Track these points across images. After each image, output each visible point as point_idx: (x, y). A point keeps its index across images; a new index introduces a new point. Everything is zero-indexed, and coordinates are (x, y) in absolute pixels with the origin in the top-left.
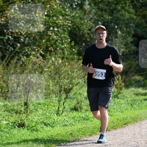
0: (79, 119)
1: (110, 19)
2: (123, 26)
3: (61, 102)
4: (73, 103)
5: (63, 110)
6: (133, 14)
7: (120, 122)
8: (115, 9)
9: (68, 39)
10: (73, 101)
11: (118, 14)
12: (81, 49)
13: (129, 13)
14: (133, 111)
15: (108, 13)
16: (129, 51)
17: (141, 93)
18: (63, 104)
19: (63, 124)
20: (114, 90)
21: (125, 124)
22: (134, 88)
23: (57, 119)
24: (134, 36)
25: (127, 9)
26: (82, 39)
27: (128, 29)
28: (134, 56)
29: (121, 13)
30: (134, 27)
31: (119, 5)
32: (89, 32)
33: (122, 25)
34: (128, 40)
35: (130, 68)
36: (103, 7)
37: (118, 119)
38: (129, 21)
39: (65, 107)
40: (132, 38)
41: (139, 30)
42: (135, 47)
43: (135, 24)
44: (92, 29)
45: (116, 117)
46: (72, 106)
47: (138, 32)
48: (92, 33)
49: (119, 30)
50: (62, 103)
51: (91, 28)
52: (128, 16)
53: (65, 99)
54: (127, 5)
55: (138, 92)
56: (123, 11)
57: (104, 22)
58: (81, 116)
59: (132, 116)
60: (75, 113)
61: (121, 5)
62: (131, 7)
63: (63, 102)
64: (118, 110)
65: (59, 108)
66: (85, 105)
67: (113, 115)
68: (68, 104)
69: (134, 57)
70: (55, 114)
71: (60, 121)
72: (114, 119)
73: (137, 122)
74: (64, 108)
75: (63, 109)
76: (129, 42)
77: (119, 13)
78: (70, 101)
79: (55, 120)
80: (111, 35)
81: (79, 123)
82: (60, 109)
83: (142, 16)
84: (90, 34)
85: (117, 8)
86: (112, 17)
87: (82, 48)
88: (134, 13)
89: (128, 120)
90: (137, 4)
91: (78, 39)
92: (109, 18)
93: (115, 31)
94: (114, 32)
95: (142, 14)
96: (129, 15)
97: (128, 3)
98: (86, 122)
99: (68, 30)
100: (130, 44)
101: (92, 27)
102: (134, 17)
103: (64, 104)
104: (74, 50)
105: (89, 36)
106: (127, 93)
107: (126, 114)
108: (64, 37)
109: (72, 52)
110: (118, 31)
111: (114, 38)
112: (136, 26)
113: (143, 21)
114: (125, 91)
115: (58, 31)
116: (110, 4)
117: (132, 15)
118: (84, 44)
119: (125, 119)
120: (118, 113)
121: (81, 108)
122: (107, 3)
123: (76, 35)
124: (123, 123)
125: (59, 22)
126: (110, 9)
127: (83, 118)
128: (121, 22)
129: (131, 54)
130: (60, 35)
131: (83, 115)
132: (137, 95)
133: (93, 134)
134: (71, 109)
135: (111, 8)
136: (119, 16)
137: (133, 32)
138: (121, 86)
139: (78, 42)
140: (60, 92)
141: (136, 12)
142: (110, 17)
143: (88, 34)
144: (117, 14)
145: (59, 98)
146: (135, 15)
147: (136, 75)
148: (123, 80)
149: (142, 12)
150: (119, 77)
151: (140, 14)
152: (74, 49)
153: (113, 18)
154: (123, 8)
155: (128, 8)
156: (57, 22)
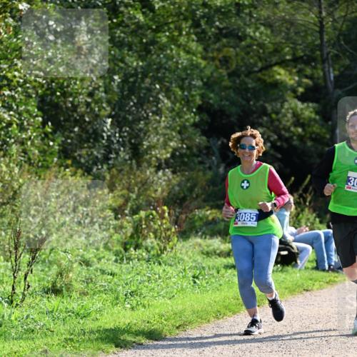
0: (65, 315)
1: (142, 67)
2: (174, 85)
3: (20, 272)
4: (48, 276)
5: (23, 294)
6: (199, 55)
7: (165, 322)
8: (153, 42)
9: (37, 116)
10: (50, 270)
11: (162, 56)
12: (69, 141)
13: (188, 52)
14: (199, 296)
15: (137, 52)
16: (188, 148)
17: (218, 252)
18: (25, 278)
19: (25, 327)
20: (152, 243)
21: (178, 328)
22: (201, 237)
23: (10, 316)
24: (200, 109)
25: (183, 43)
26: (73, 116)
27: (186, 93)
28: (200, 159)
29: (169, 52)
30: (199, 88)
31: (164, 32)
32: (89, 100)
33: (171, 83)
34: (187, 120)
35: (191, 190)
36: (124, 38)
37: (161, 316)
38: (189, 72)
39: (29, 286)
40: (195, 114)
41: (212, 95)
42: (204, 138)
43: (202, 80)
44: (97, 92)
45: (157, 311)
46: (48, 282)
47: (210, 99)
48: (96, 102)
49: (163, 94)
50: (21, 274)
51: (95, 89)
52: (184, 59)
53: (30, 264)
54: (184, 33)
55: (211, 248)
56: (173, 47)
57: (125, 75)
58: (70, 308)
59: (197, 307)
60: (55, 302)
61: (167, 34)
62: (194, 37)
63: (23, 274)
64: (162, 293)
65: (13, 289)
66: (79, 279)
67: (149, 305)
68: (37, 279)
69: (201, 163)
70: (5, 302)
71: (16, 319)
72: (151, 316)
73: (209, 321)
74: (27, 287)
75: (24, 290)
76: (187, 124)
77: (164, 53)
78: (42, 270)
79: (3, 316)
80: (145, 107)
81: (64, 325)
82: (16, 291)
83: (220, 61)
84: (93, 105)
85: (159, 40)
86: (145, 63)
87: (72, 139)
88: (201, 53)
89: (187, 318)
90: (208, 30)
91: (62, 119)
92: (138, 64)
93: (152, 97)
94: (151, 99)
95: (220, 56)
96: (188, 56)
97: (186, 27)
98: (81, 322)
99: (37, 93)
100: (190, 130)
101: (97, 86)
102: (200, 64)
103: (28, 279)
104: (51, 143)
105: (88, 110)
106: (184, 251)
107: (182, 304)
108: (28, 111)
109: (46, 147)
110: (161, 97)
111: (150, 114)
112: (205, 84)
113: (224, 72)
114: (179, 245)
115: (13, 97)
116: (140, 31)
117: (194, 58)
118: (76, 129)
119: (179, 315)
120: (161, 300)
121: (69, 287)
122: (133, 27)
123: (56, 106)
124: (173, 326)
125: (15, 76)
126: (141, 42)
127: (73, 313)
128: (167, 74)
129: (194, 155)
130: (18, 107)
131: (74, 306)
132: (208, 254)
133: (99, 352)
134: (44, 289)
135: (144, 41)
136: (164, 60)
137: (198, 101)
138: (169, 233)
139: (63, 123)
140: (16, 248)
141: (205, 49)
142: (141, 64)
143: (88, 104)
144: (158, 56)
145: (14, 263)
146: (204, 58)
147: (207, 208)
148: (174, 218)
149: (219, 50)
150: (164, 212)
151: (215, 54)
152: (53, 141)
153: (149, 65)
154: (173, 40)
155: (186, 40)
156: (9, 75)
